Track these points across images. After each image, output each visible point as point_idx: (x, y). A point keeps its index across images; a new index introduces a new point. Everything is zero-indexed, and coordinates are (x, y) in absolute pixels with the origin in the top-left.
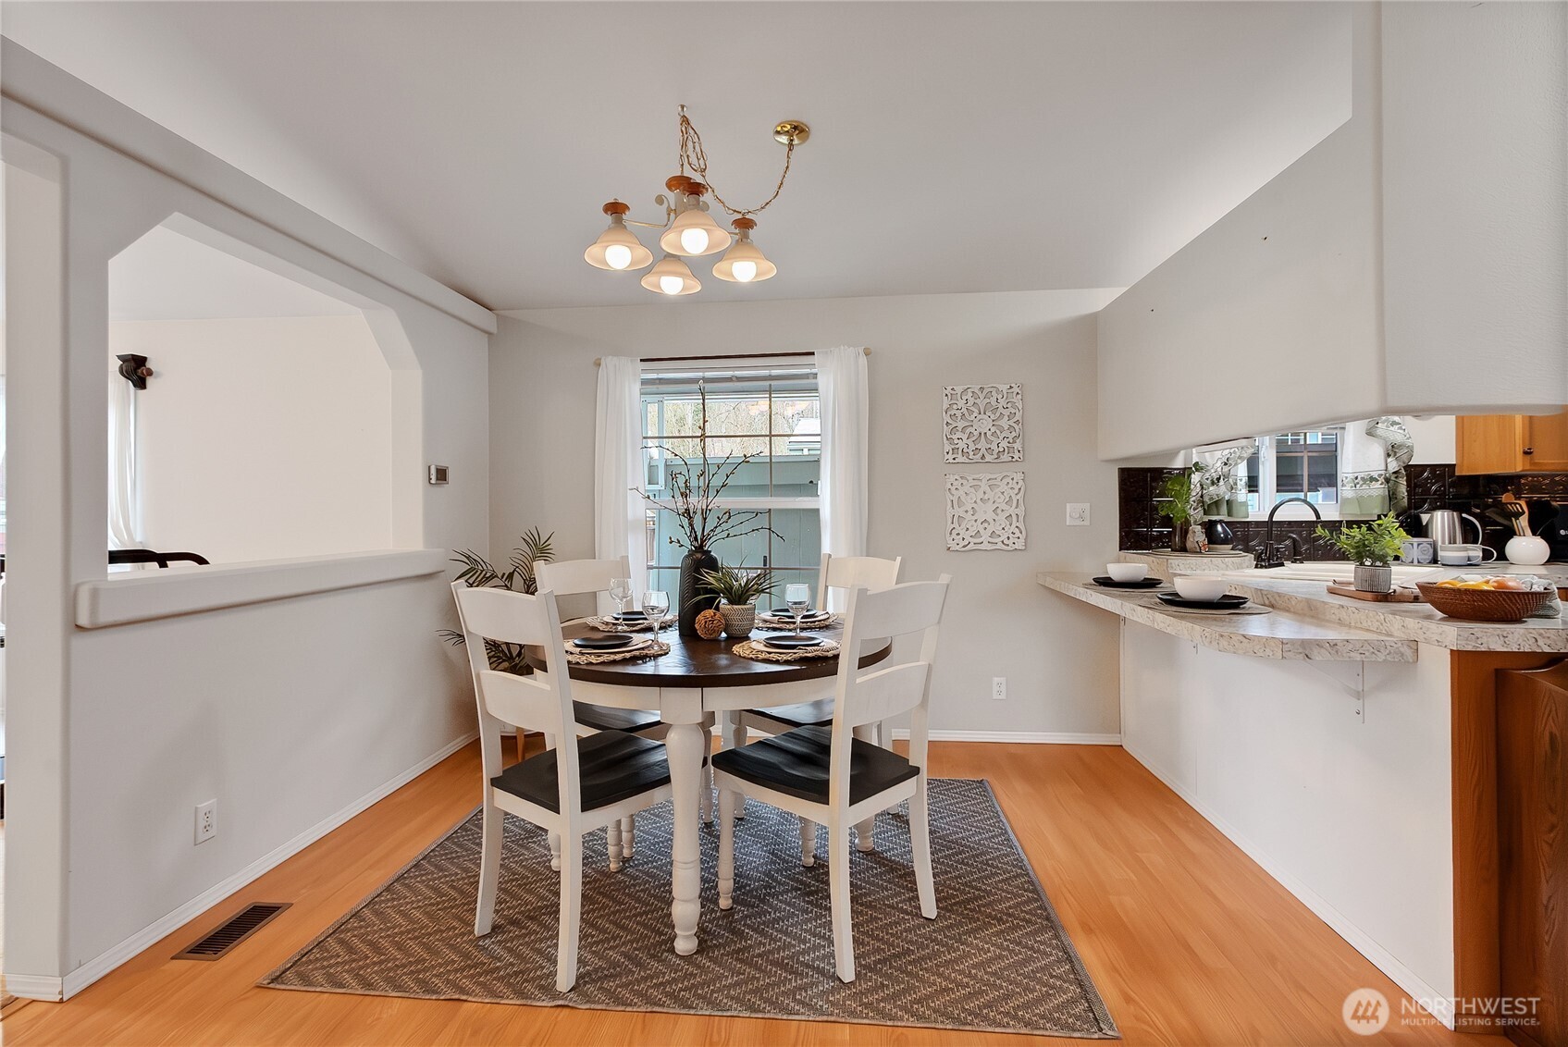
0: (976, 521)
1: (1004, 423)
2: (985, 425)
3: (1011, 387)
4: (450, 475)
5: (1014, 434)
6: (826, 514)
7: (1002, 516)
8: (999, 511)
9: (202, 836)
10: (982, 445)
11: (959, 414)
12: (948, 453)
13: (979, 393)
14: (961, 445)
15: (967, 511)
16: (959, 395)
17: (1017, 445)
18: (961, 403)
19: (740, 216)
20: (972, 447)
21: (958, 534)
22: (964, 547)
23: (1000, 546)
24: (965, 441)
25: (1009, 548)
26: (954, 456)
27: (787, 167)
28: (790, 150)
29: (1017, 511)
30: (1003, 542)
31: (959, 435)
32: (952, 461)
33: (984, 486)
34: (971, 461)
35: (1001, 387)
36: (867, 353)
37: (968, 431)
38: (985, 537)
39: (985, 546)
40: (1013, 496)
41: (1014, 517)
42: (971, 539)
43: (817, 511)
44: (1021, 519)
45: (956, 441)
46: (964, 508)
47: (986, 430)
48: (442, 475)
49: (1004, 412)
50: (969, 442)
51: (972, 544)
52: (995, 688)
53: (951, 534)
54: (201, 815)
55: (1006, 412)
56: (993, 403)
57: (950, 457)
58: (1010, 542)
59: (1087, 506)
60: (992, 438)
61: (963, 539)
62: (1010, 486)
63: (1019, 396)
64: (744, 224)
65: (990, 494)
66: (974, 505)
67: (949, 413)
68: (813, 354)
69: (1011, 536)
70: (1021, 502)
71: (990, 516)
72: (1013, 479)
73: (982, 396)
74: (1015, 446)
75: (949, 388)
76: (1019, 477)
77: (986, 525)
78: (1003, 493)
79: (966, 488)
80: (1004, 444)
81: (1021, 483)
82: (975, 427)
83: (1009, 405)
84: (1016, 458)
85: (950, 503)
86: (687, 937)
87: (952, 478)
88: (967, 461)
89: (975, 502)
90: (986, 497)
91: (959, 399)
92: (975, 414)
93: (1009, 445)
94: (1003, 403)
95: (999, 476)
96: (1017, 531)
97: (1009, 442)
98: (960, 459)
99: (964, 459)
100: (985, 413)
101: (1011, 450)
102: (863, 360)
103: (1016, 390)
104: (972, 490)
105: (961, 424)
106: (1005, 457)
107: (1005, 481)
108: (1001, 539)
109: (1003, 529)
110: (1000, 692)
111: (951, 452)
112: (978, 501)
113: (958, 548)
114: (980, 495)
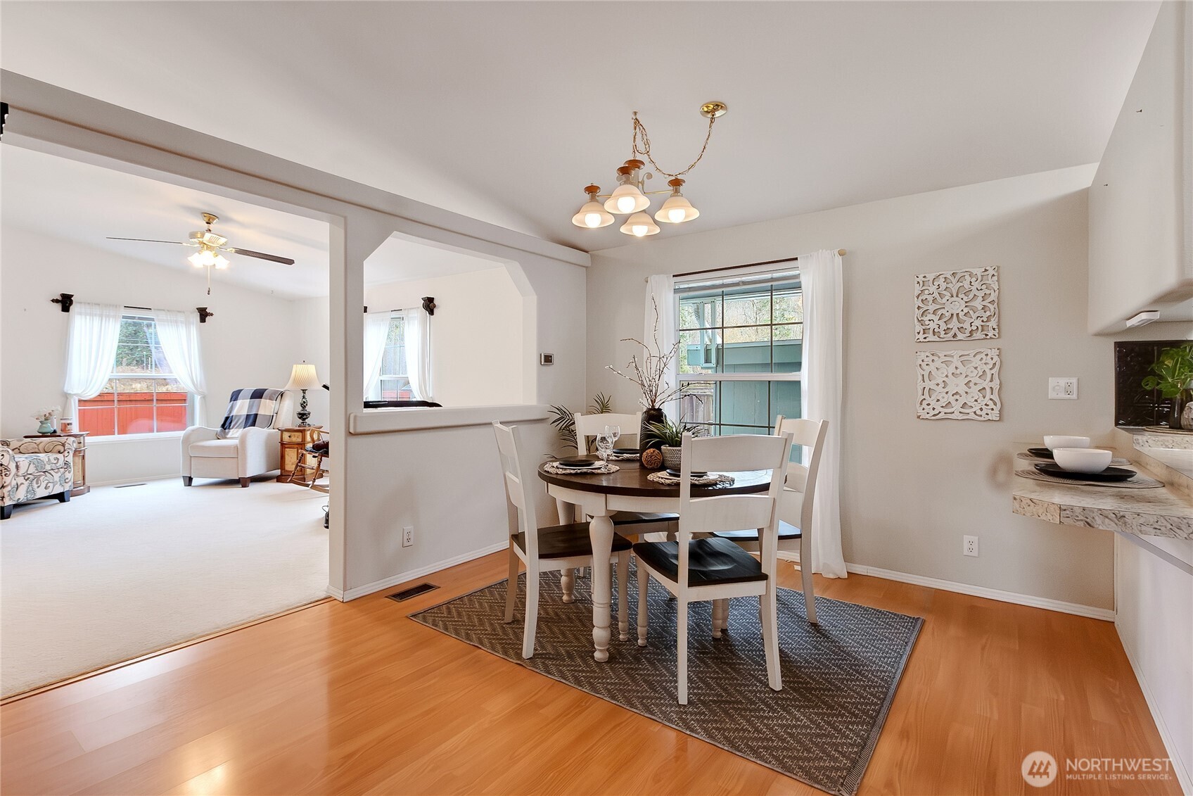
0: (947, 393)
1: (978, 304)
2: (958, 306)
3: (986, 270)
4: (555, 359)
5: (988, 313)
6: (805, 386)
7: (975, 390)
8: (971, 384)
9: (406, 544)
10: (954, 324)
11: (930, 298)
12: (919, 333)
13: (952, 278)
14: (932, 326)
15: (938, 385)
16: (931, 281)
17: (993, 323)
18: (933, 289)
19: (674, 178)
20: (944, 327)
21: (928, 405)
22: (934, 415)
23: (972, 416)
24: (936, 321)
25: (982, 419)
26: (925, 336)
27: (709, 135)
28: (712, 122)
29: (991, 384)
30: (975, 413)
31: (930, 316)
32: (922, 340)
33: (956, 361)
34: (941, 340)
35: (974, 271)
36: (841, 254)
37: (940, 312)
38: (957, 407)
39: (956, 416)
40: (987, 371)
41: (988, 390)
42: (941, 410)
43: (799, 383)
44: (996, 392)
45: (927, 323)
46: (934, 382)
47: (959, 311)
48: (548, 359)
49: (978, 293)
50: (941, 322)
51: (942, 414)
52: (966, 546)
53: (921, 404)
54: (405, 533)
55: (980, 294)
56: (967, 286)
57: (921, 337)
58: (983, 413)
59: (1074, 381)
60: (965, 318)
61: (934, 409)
62: (983, 361)
63: (996, 278)
64: (676, 183)
65: (962, 369)
66: (945, 379)
67: (920, 298)
68: (796, 259)
69: (984, 407)
70: (996, 376)
71: (962, 389)
72: (987, 355)
73: (954, 281)
74: (990, 324)
75: (921, 277)
76: (995, 352)
77: (957, 397)
78: (976, 368)
79: (938, 363)
80: (978, 323)
81: (996, 358)
82: (946, 309)
83: (984, 287)
84: (990, 335)
85: (920, 378)
86: (601, 651)
87: (923, 355)
88: (938, 339)
89: (947, 376)
90: (958, 372)
91: (931, 285)
92: (947, 298)
93: (983, 324)
94: (976, 285)
95: (973, 352)
96: (990, 403)
97: (983, 321)
98: (931, 337)
99: (936, 338)
100: (957, 296)
101: (985, 328)
102: (839, 260)
103: (991, 272)
104: (944, 365)
105: (932, 308)
106: (979, 335)
107: (979, 357)
108: (973, 410)
109: (976, 401)
110: (971, 550)
111: (922, 332)
112: (950, 375)
113: (928, 416)
114: (951, 369)
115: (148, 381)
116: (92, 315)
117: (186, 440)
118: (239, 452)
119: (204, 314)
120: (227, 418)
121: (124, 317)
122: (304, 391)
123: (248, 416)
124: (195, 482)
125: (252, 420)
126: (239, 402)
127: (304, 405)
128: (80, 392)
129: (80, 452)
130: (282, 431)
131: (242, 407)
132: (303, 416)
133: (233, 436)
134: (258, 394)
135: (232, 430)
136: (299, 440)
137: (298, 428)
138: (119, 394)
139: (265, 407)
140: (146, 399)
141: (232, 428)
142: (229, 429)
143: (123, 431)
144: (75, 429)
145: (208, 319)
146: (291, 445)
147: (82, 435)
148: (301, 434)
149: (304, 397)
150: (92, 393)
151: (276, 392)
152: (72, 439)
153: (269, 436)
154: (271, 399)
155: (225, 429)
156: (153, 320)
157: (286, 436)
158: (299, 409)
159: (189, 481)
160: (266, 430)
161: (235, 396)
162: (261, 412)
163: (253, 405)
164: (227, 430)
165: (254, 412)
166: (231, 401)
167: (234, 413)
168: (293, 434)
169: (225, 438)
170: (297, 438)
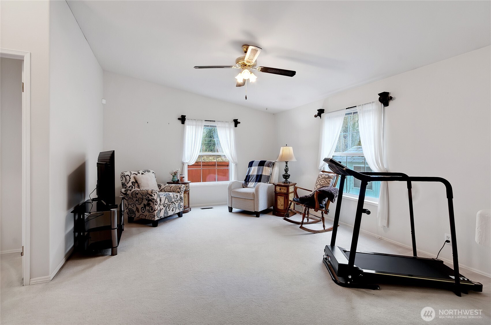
115: (214, 156)
116: (193, 125)
117: (230, 188)
118: (254, 197)
119: (236, 123)
120: (247, 176)
121: (205, 126)
122: (287, 162)
123: (257, 176)
124: (234, 210)
125: (259, 178)
126: (253, 168)
127: (286, 170)
128: (188, 162)
129: (187, 191)
130: (276, 186)
131: (254, 171)
132: (286, 177)
133: (250, 186)
134: (262, 164)
135: (250, 183)
136: (285, 191)
137: (283, 184)
138: (203, 162)
139: (266, 171)
140: (213, 165)
141: (250, 182)
142: (248, 182)
143: (204, 180)
144: (186, 180)
145: (238, 125)
146: (281, 194)
147: (188, 183)
148: (286, 188)
149: (286, 166)
150: (193, 162)
151: (270, 163)
152: (183, 185)
153: (269, 188)
154: (269, 166)
155: (246, 182)
156: (216, 126)
157: (278, 188)
158: (284, 173)
159: (231, 210)
160: (266, 184)
161: (251, 164)
162: (264, 174)
163: (259, 170)
164: (247, 183)
165: (260, 174)
166: (249, 167)
167: (250, 174)
168: (282, 188)
169: (247, 187)
170: (284, 190)
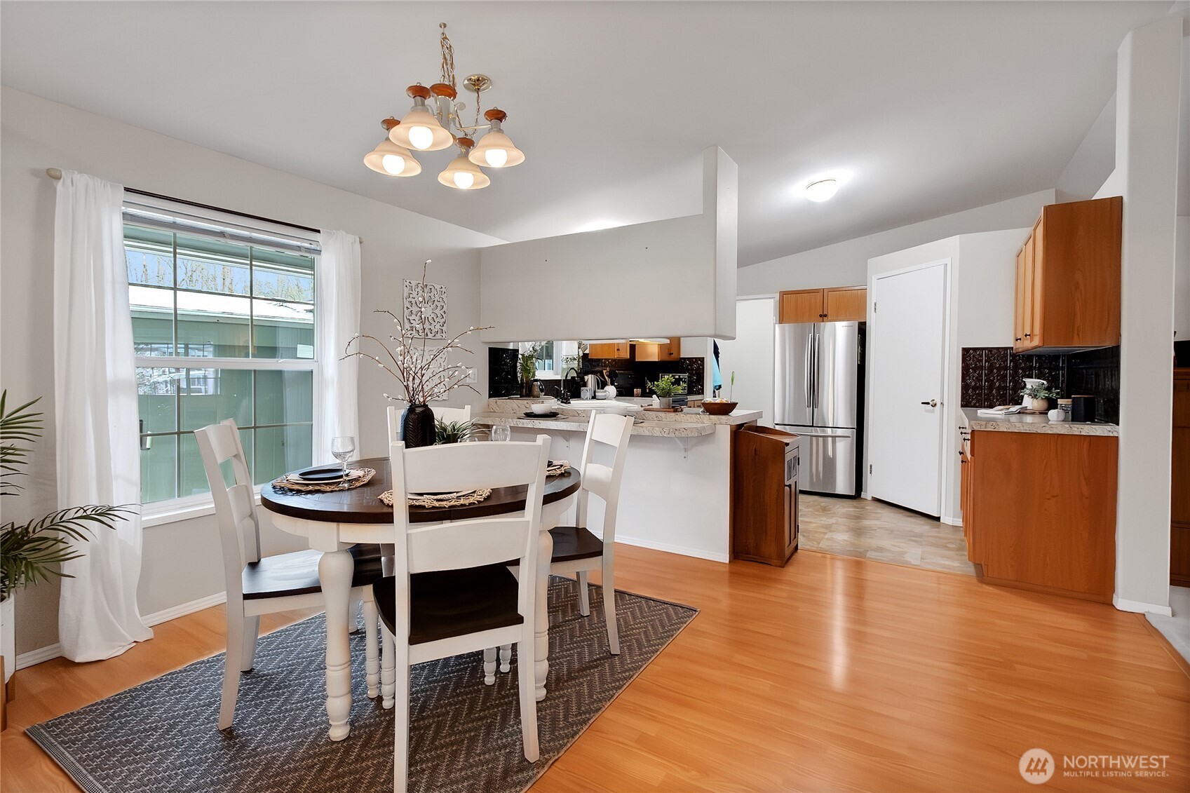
1: (438, 312)
2: (428, 311)
3: (441, 288)
5: (443, 320)
11: (413, 301)
14: (415, 324)
16: (414, 287)
18: (415, 294)
20: (421, 327)
24: (417, 322)
25: (440, 399)
26: (411, 332)
31: (414, 317)
34: (420, 337)
35: (436, 287)
36: (360, 241)
37: (418, 315)
45: (412, 321)
47: (428, 315)
49: (438, 304)
56: (432, 297)
60: (432, 322)
63: (445, 295)
67: (408, 300)
68: (319, 231)
74: (444, 328)
75: (408, 282)
83: (440, 300)
84: (444, 336)
91: (414, 290)
93: (440, 328)
94: (437, 298)
98: (414, 334)
99: (416, 336)
100: (428, 303)
101: (442, 331)
102: (357, 245)
103: (444, 289)
105: (415, 309)
106: (438, 336)
111: (409, 329)
